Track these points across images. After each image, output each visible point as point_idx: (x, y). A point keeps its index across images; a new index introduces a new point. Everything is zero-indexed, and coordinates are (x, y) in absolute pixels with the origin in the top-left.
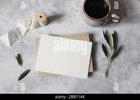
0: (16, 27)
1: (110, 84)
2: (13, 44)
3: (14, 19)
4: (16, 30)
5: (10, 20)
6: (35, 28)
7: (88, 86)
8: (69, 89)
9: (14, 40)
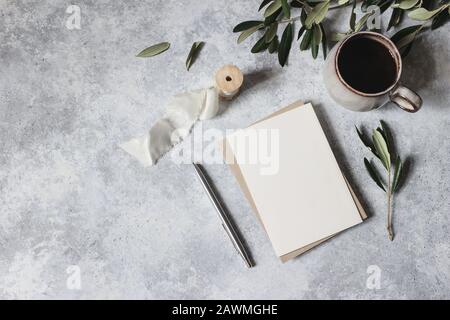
0: (165, 116)
1: (407, 253)
2: (161, 160)
3: (157, 96)
4: (165, 124)
5: (147, 98)
6: (213, 118)
7: (355, 260)
8: (307, 268)
9: (161, 149)
